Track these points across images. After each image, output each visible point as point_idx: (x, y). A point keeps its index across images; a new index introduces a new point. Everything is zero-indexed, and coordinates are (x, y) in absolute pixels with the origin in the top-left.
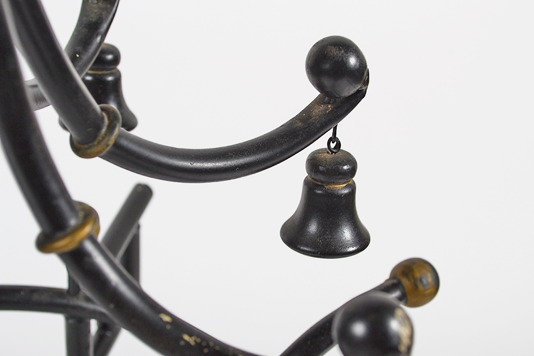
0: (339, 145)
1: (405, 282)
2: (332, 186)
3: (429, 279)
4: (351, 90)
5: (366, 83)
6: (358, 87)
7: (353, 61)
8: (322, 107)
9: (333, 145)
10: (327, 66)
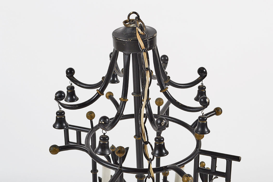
0: (203, 84)
1: (216, 111)
2: (202, 91)
3: (220, 110)
4: (205, 75)
5: (207, 74)
6: (205, 74)
7: (204, 71)
8: (200, 78)
9: (202, 84)
10: (200, 71)
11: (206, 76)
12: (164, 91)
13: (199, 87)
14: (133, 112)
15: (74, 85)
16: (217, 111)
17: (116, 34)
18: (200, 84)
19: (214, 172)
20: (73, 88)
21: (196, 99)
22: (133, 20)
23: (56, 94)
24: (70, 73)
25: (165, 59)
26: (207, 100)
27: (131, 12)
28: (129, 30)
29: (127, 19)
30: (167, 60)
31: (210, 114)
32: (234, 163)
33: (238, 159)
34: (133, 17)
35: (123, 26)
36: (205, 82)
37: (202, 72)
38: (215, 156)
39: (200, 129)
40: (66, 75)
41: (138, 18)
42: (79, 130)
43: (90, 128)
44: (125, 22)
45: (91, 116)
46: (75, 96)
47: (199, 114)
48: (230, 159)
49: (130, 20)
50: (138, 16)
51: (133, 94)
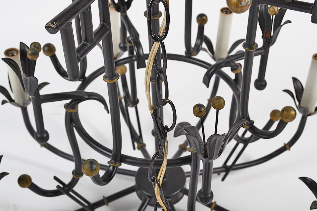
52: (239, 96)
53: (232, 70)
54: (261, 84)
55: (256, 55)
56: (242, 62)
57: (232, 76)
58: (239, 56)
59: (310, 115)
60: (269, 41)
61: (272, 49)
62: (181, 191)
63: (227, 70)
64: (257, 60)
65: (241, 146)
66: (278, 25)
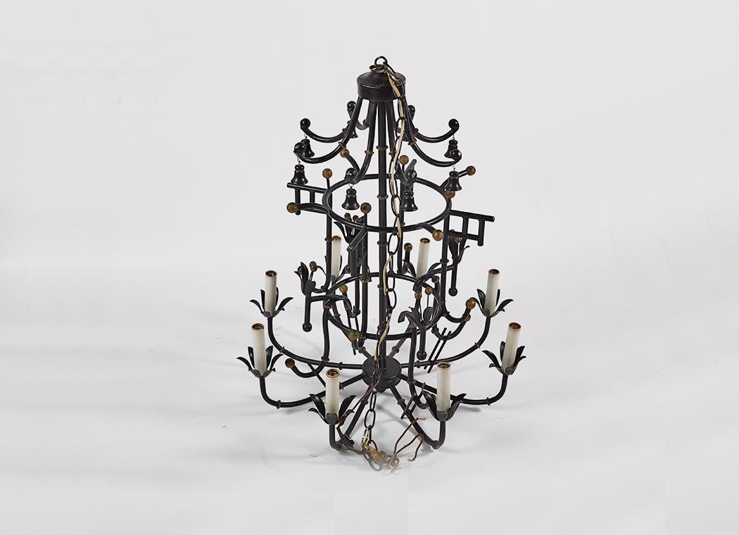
0: (454, 137)
2: (453, 144)
3: (473, 170)
4: (456, 128)
5: (459, 127)
7: (456, 123)
8: (451, 131)
10: (452, 123)
11: (458, 129)
12: (412, 144)
13: (450, 142)
14: (377, 172)
15: (309, 138)
16: (470, 171)
17: (361, 80)
18: (451, 138)
19: (465, 235)
20: (308, 141)
21: (447, 155)
22: (380, 65)
23: (296, 146)
24: (305, 124)
25: (412, 109)
26: (459, 154)
27: (379, 56)
28: (376, 76)
29: (374, 64)
30: (414, 111)
31: (463, 173)
32: (487, 223)
33: (491, 219)
34: (381, 62)
35: (370, 71)
36: (457, 136)
37: (454, 125)
38: (466, 216)
39: (451, 185)
40: (300, 126)
41: (386, 63)
42: (313, 191)
43: (327, 188)
44: (372, 67)
45: (327, 174)
46: (311, 152)
47: (451, 169)
48: (483, 219)
49: (377, 65)
50: (386, 61)
51: (377, 148)
52: (438, 298)
53: (433, 281)
54: (453, 292)
55: (448, 270)
56: (439, 275)
57: (433, 285)
58: (438, 271)
59: (491, 316)
60: (457, 260)
61: (459, 265)
62: (398, 376)
63: (430, 282)
64: (449, 274)
65: (442, 342)
66: (462, 249)
